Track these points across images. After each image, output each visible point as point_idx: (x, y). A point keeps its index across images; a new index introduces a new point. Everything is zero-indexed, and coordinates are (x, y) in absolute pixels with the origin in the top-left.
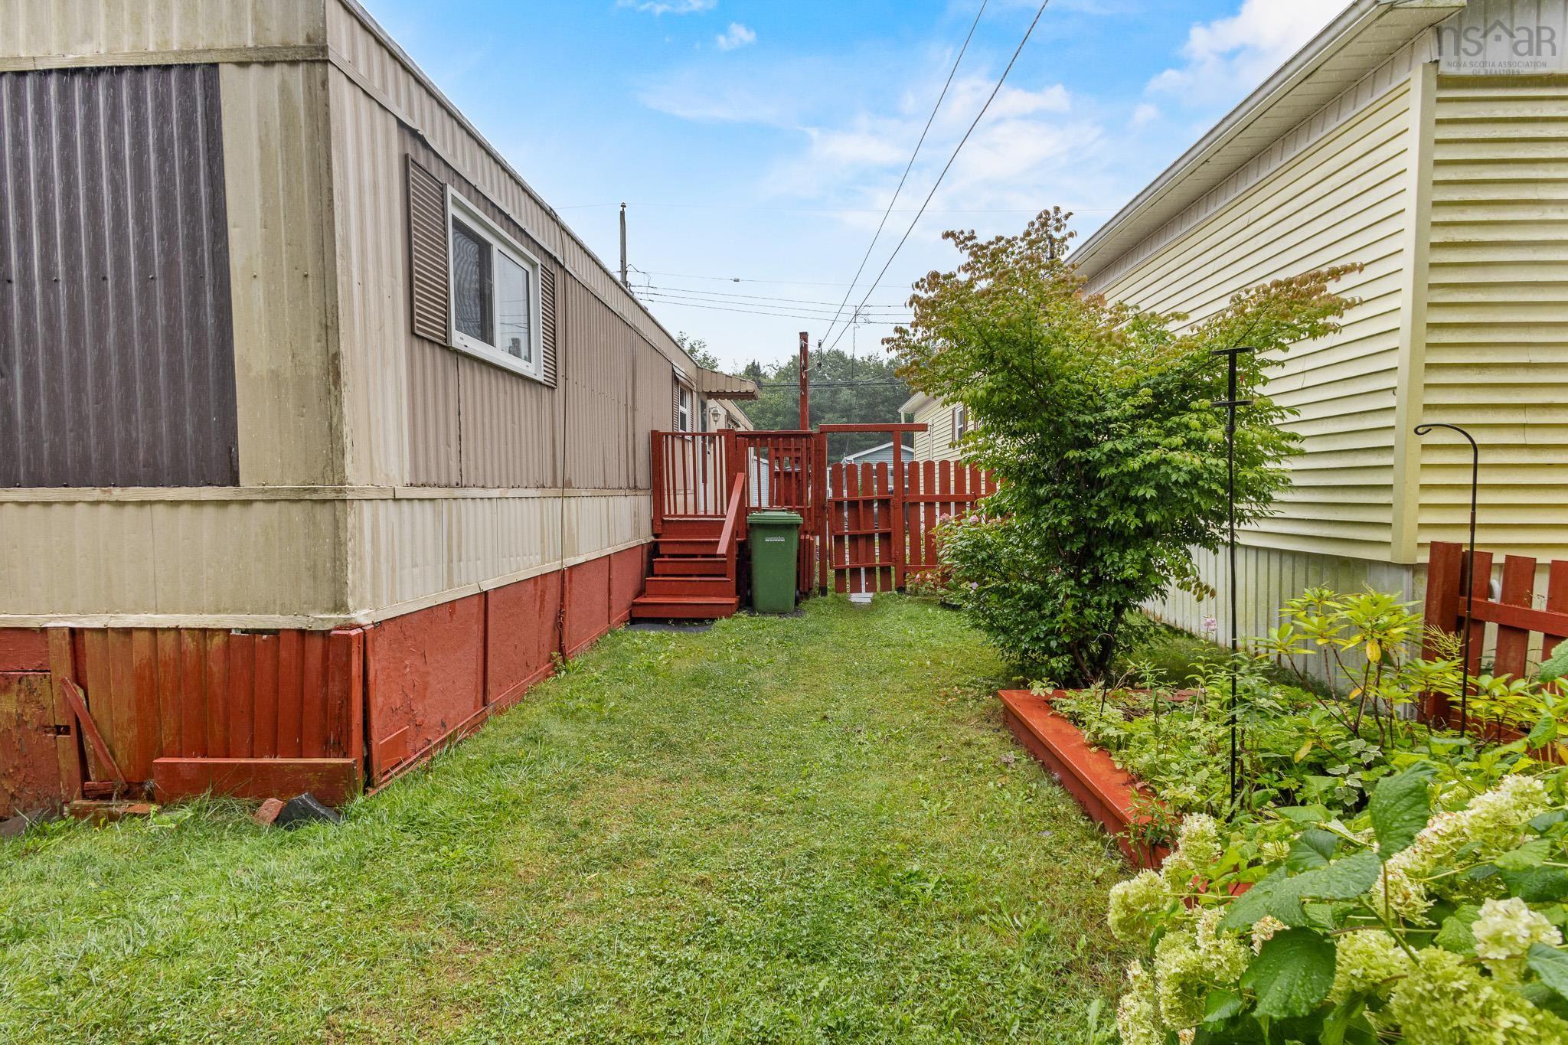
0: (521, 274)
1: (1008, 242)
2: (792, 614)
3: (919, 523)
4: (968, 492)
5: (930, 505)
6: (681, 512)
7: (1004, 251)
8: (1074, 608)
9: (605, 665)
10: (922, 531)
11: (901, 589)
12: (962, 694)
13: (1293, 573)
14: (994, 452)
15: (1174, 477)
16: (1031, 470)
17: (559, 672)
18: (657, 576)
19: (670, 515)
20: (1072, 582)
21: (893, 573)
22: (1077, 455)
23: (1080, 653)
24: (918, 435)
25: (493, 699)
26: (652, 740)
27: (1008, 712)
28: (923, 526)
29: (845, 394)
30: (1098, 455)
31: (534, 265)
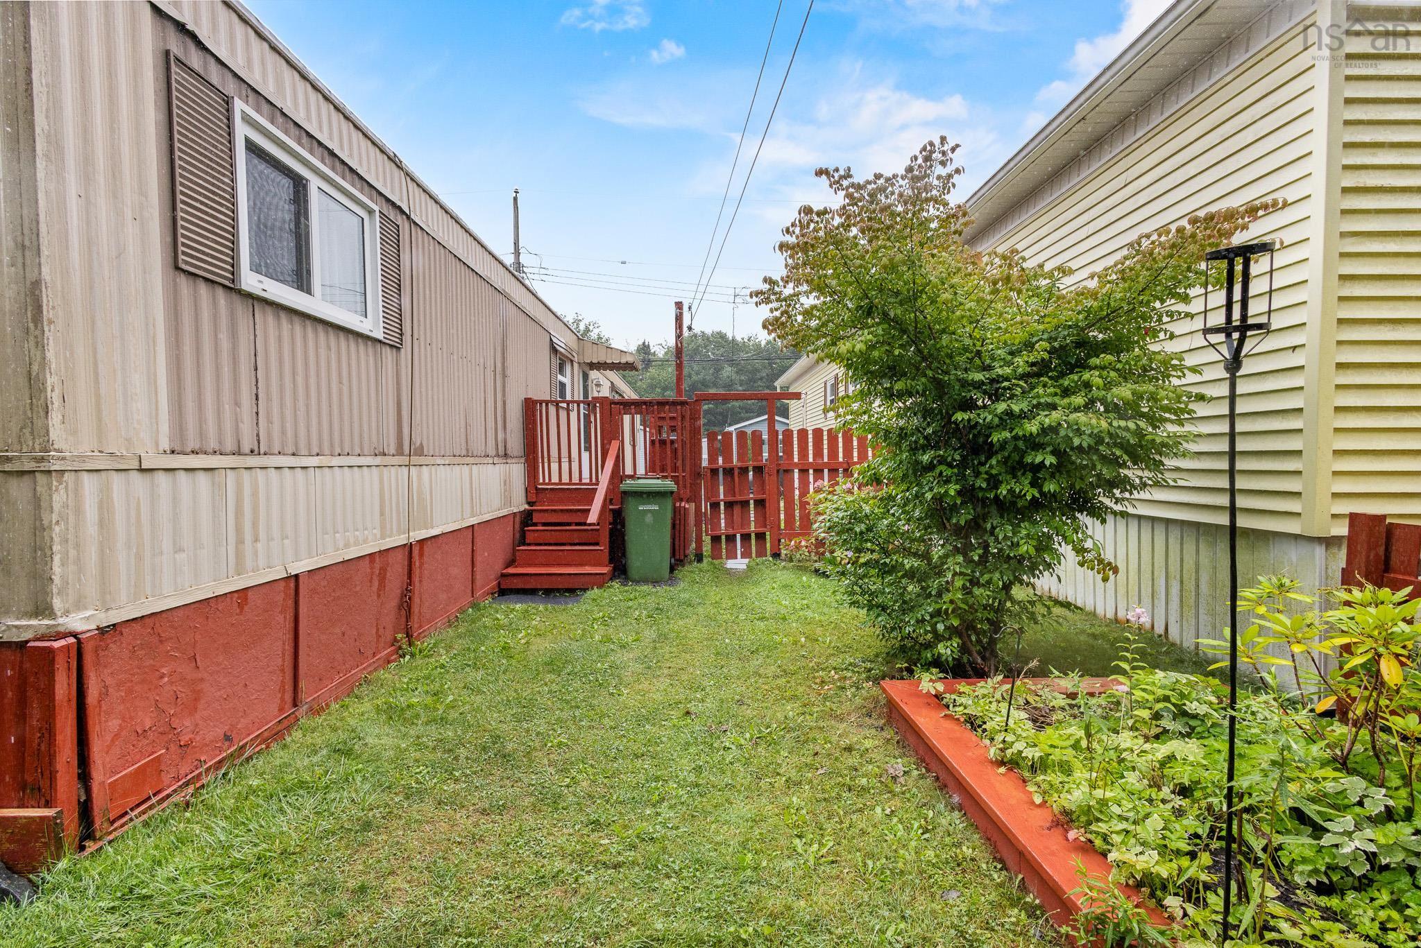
0: (356, 220)
1: (888, 180)
2: (666, 583)
3: (793, 489)
4: (841, 459)
5: (804, 472)
6: (555, 479)
7: (882, 190)
8: (964, 587)
9: (458, 645)
10: (797, 497)
11: (776, 555)
12: (840, 679)
13: (1182, 544)
14: (869, 417)
15: (1076, 442)
16: (912, 435)
17: (403, 656)
18: (529, 545)
19: (544, 483)
20: (960, 559)
21: (768, 537)
22: (966, 417)
23: (969, 636)
24: (793, 404)
25: (306, 697)
26: (484, 749)
27: (892, 706)
28: (797, 492)
29: (728, 371)
30: (990, 417)
31: (371, 212)
